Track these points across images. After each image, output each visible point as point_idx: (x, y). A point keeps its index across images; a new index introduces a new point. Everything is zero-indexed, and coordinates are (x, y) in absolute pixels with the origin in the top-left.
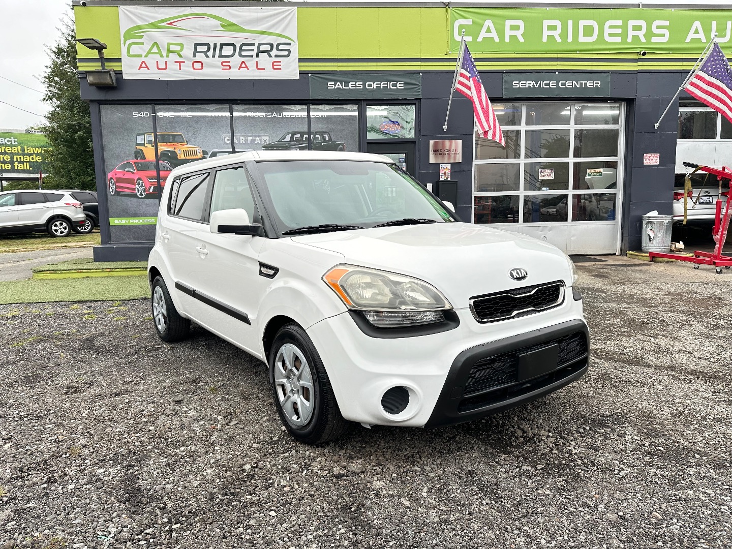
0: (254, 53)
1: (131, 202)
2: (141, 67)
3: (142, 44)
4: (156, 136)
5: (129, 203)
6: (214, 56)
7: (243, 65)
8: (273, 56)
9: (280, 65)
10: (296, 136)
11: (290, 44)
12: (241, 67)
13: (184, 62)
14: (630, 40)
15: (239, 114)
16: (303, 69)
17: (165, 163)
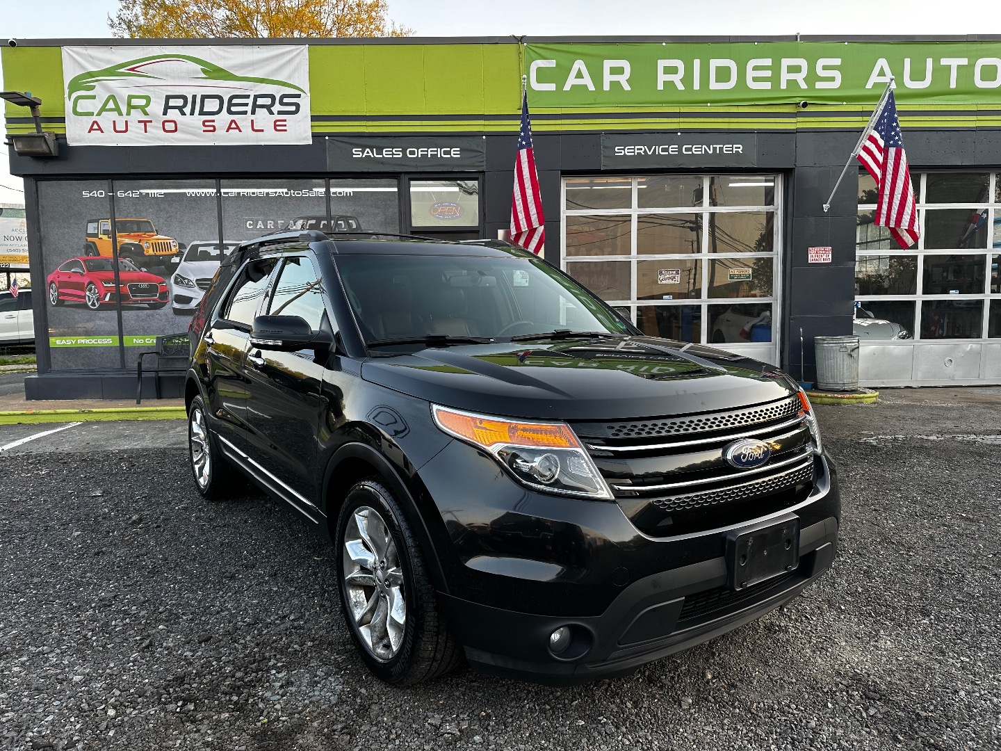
0: (249, 109)
1: (80, 314)
2: (91, 129)
3: (94, 97)
4: (114, 224)
5: (76, 316)
6: (192, 113)
7: (233, 126)
8: (275, 112)
9: (285, 125)
10: (309, 222)
11: (298, 96)
12: (229, 128)
13: (151, 121)
14: (783, 86)
15: (230, 191)
16: (318, 130)
17: (127, 261)
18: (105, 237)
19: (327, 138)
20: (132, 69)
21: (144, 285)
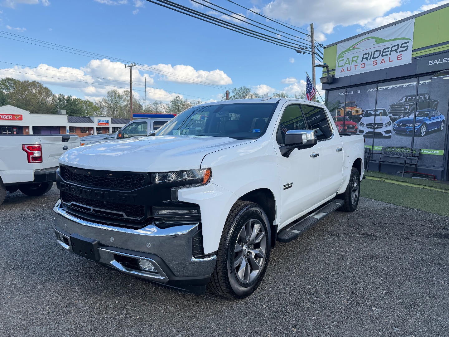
0: (389, 53)
2: (342, 71)
3: (343, 60)
4: (345, 104)
6: (370, 59)
7: (383, 61)
8: (398, 52)
9: (402, 57)
10: (408, 98)
11: (408, 42)
12: (381, 62)
13: (358, 65)
15: (381, 88)
16: (414, 56)
17: (347, 117)
18: (342, 109)
19: (418, 59)
20: (354, 47)
21: (351, 126)
